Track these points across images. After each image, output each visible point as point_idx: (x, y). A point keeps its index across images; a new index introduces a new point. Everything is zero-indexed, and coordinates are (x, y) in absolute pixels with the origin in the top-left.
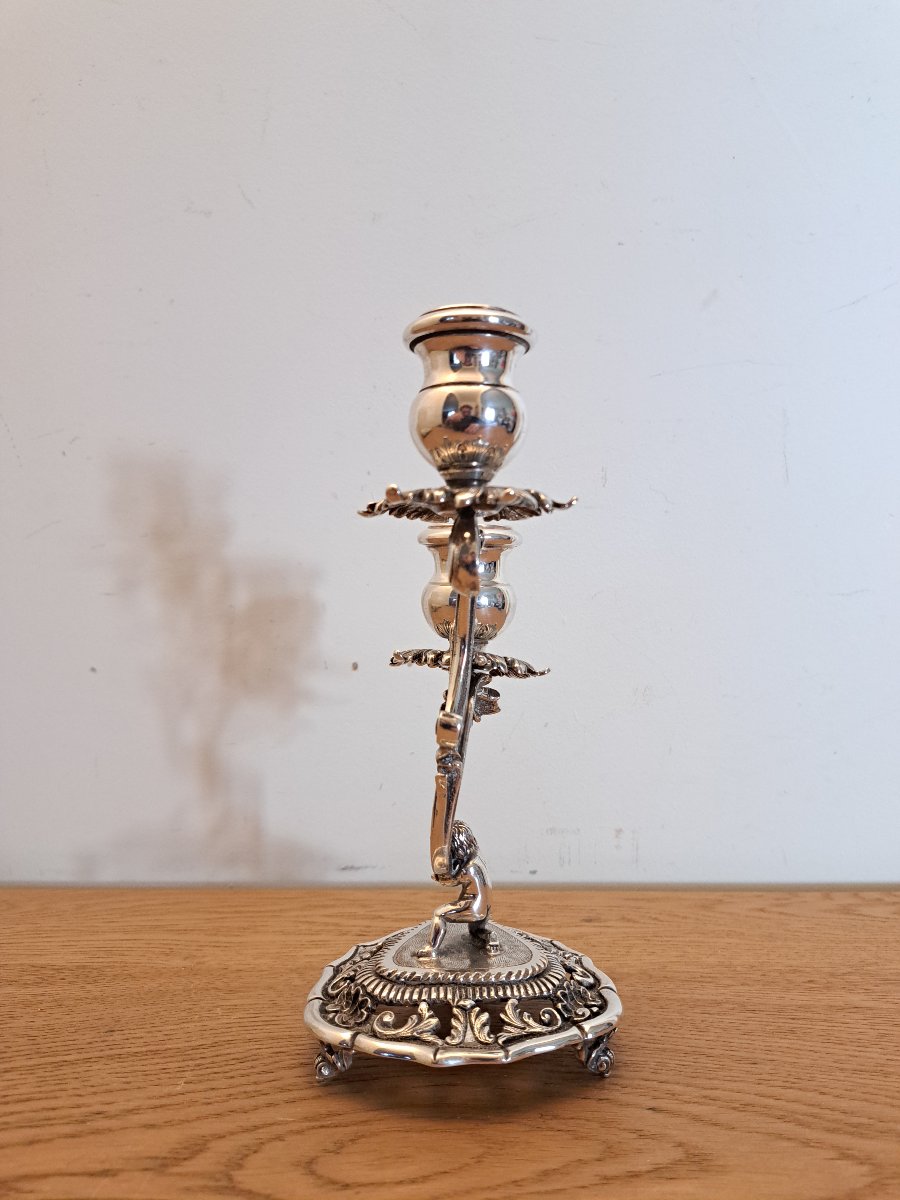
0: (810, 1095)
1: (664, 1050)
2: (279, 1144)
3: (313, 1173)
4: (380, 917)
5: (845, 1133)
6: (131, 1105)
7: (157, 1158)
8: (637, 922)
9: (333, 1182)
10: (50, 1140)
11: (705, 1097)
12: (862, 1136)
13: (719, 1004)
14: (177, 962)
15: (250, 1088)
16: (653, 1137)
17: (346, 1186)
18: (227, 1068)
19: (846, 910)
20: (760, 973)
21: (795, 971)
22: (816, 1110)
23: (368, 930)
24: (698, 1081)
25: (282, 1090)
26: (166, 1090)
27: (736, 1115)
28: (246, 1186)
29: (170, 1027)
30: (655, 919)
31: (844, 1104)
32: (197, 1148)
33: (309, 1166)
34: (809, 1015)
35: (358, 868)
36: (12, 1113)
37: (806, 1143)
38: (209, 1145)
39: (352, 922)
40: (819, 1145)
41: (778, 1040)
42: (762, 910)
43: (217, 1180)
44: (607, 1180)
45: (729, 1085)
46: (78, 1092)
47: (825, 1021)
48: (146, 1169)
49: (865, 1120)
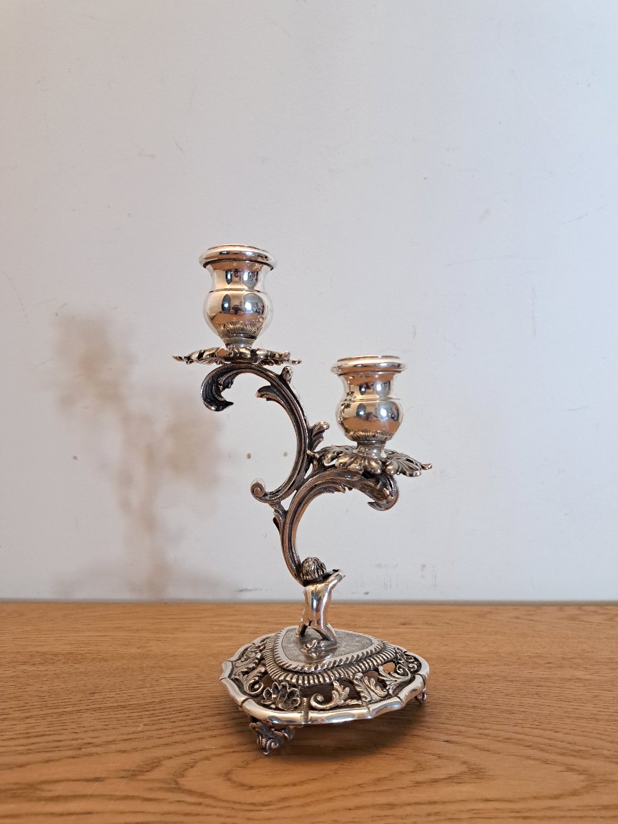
0: (549, 732)
1: (453, 705)
2: (206, 762)
3: (229, 780)
4: (266, 622)
5: (571, 755)
6: (110, 739)
7: (129, 771)
8: (435, 625)
9: (243, 785)
10: (58, 760)
11: (480, 734)
12: (581, 757)
13: (489, 676)
14: (133, 650)
15: (185, 729)
16: (447, 758)
17: (251, 788)
18: (171, 716)
19: (573, 618)
20: (517, 657)
21: (539, 657)
22: (552, 742)
23: (259, 629)
24: (476, 725)
25: (207, 729)
26: (133, 729)
27: (502, 745)
28: (187, 787)
29: (131, 691)
30: (448, 623)
31: (570, 738)
32: (155, 764)
33: (227, 775)
34: (549, 684)
35: (250, 590)
36: (33, 744)
37: (546, 762)
38: (163, 763)
39: (247, 625)
40: (554, 762)
41: (528, 699)
42: (518, 618)
43: (169, 784)
44: (418, 783)
45: (496, 727)
46: (76, 731)
47: (559, 687)
48: (123, 777)
49: (583, 748)
